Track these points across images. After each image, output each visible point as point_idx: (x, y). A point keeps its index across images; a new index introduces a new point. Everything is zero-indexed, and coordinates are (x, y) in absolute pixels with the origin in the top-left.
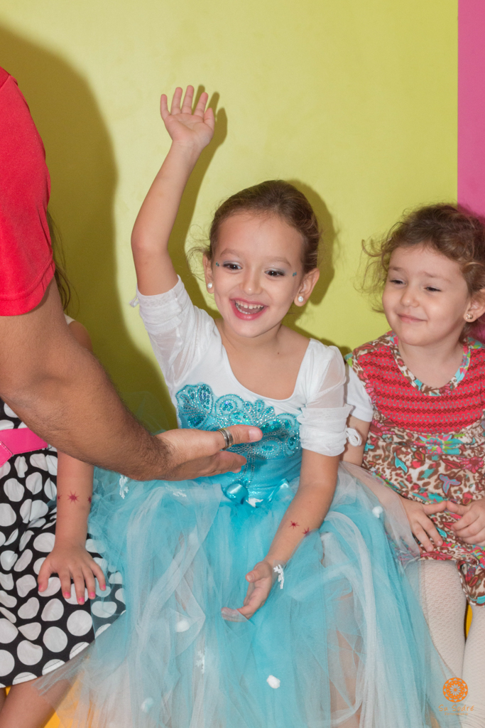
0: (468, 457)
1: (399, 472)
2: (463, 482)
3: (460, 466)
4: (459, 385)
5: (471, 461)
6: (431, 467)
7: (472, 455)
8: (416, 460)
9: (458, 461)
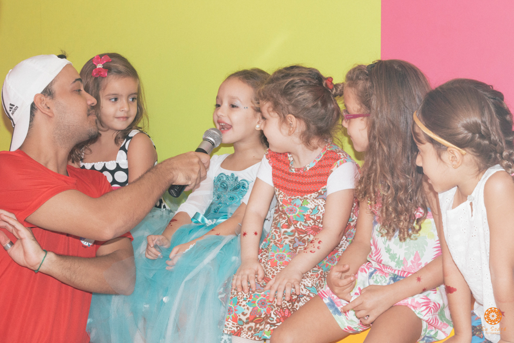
0: (310, 225)
1: (277, 230)
2: (307, 243)
3: (305, 232)
4: (310, 170)
5: (312, 228)
6: (292, 231)
7: (313, 224)
8: (287, 224)
9: (304, 229)
